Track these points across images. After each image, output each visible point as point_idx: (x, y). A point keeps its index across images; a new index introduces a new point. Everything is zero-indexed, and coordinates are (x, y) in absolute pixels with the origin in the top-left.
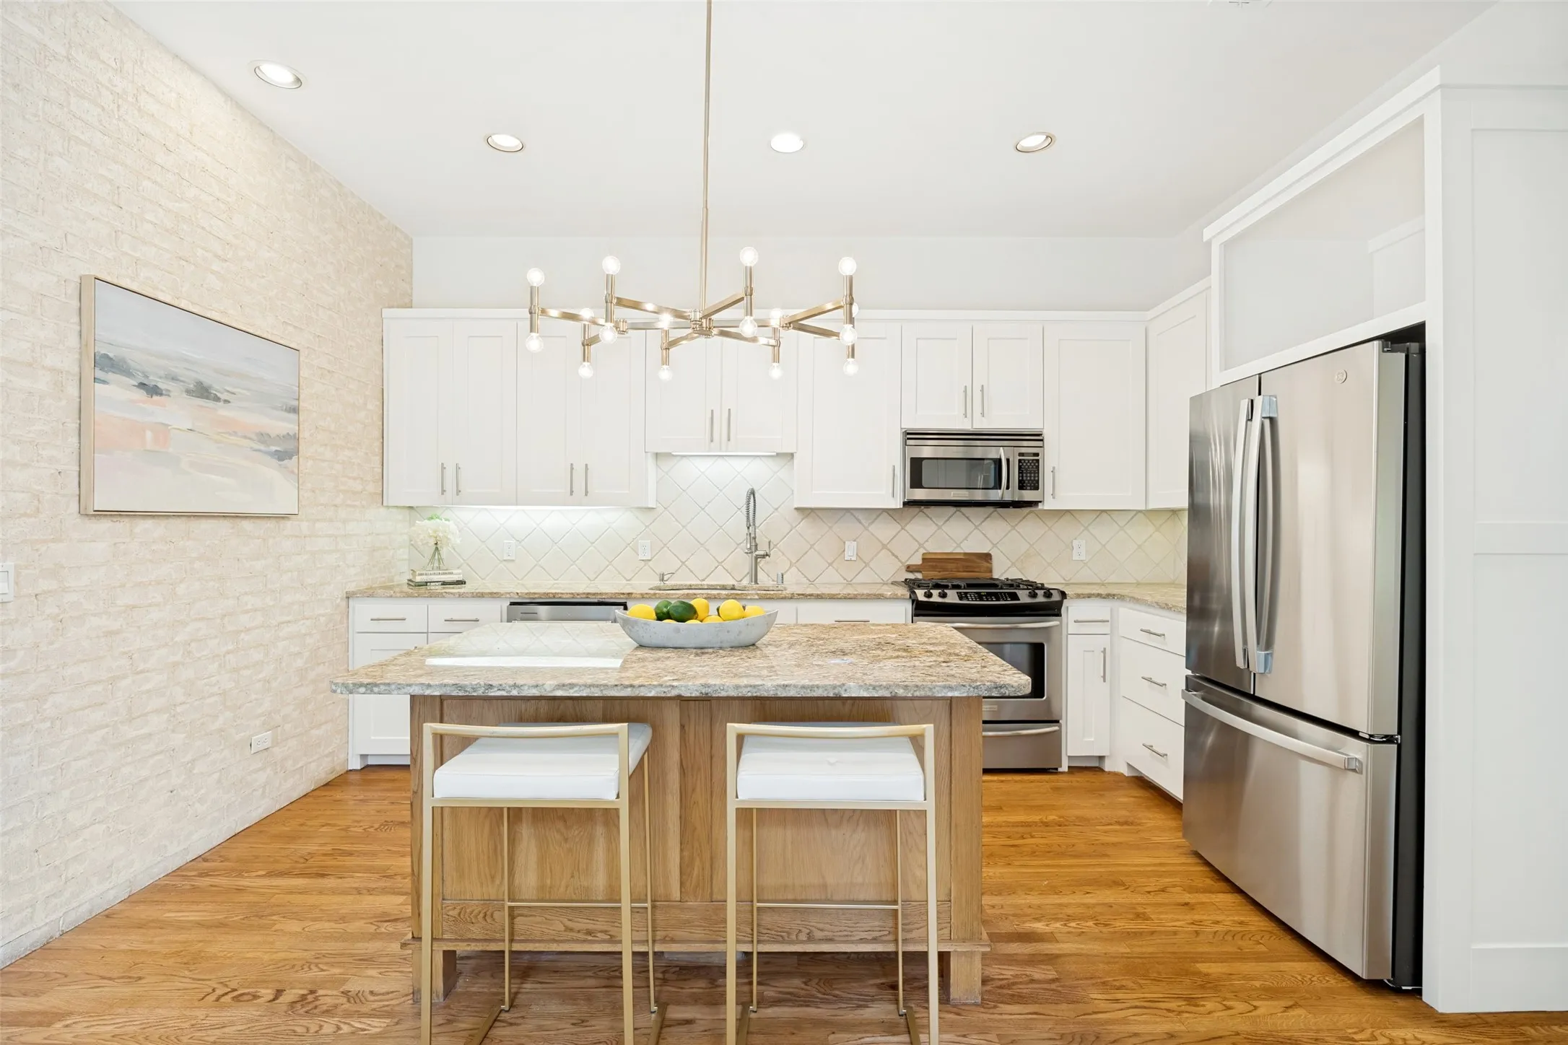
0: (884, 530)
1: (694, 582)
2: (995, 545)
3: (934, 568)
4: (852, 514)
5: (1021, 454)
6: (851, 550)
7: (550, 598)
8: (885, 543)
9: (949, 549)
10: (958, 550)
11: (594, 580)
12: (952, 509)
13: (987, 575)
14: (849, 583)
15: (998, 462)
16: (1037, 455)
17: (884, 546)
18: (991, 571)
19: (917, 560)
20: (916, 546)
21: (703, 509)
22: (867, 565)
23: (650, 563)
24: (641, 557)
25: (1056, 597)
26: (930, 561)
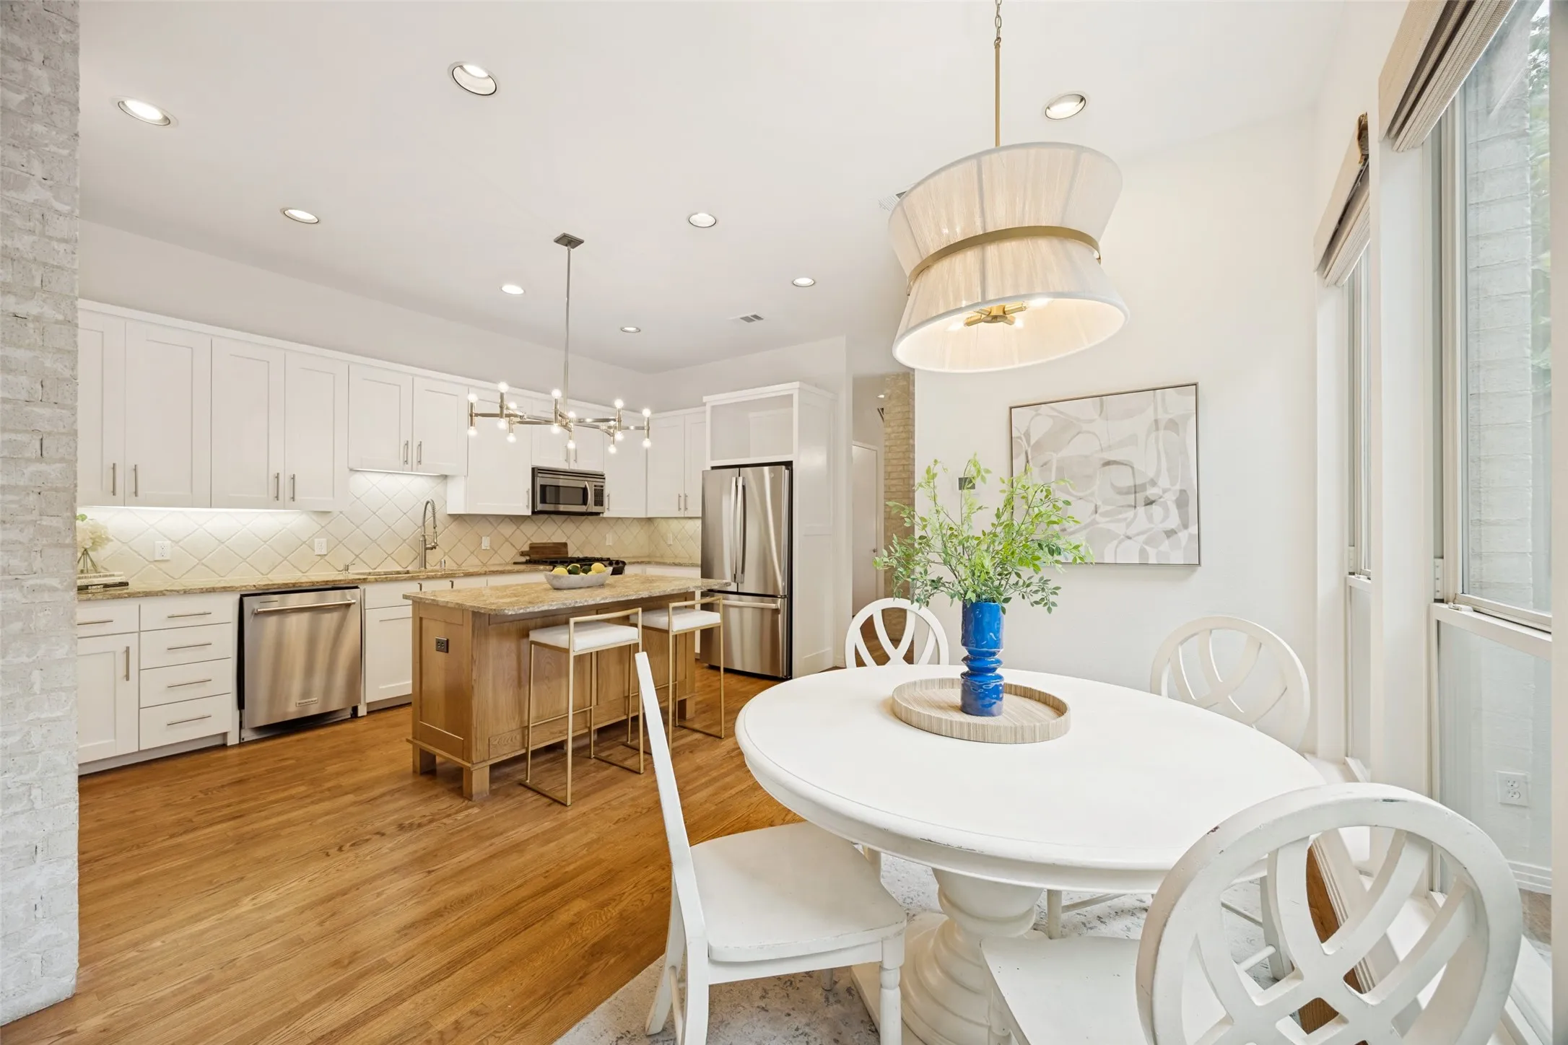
0: (507, 530)
1: (399, 569)
2: (568, 538)
3: (537, 553)
4: (487, 519)
5: (595, 486)
6: (486, 543)
7: (289, 587)
8: (507, 537)
9: (544, 541)
10: (549, 541)
11: (267, 574)
12: (546, 516)
13: (565, 556)
14: (484, 565)
15: (585, 490)
16: (602, 486)
17: (507, 540)
18: (567, 553)
19: (526, 548)
20: (526, 539)
21: (375, 513)
22: (496, 552)
23: (326, 558)
24: (317, 552)
25: (621, 565)
26: (534, 548)
